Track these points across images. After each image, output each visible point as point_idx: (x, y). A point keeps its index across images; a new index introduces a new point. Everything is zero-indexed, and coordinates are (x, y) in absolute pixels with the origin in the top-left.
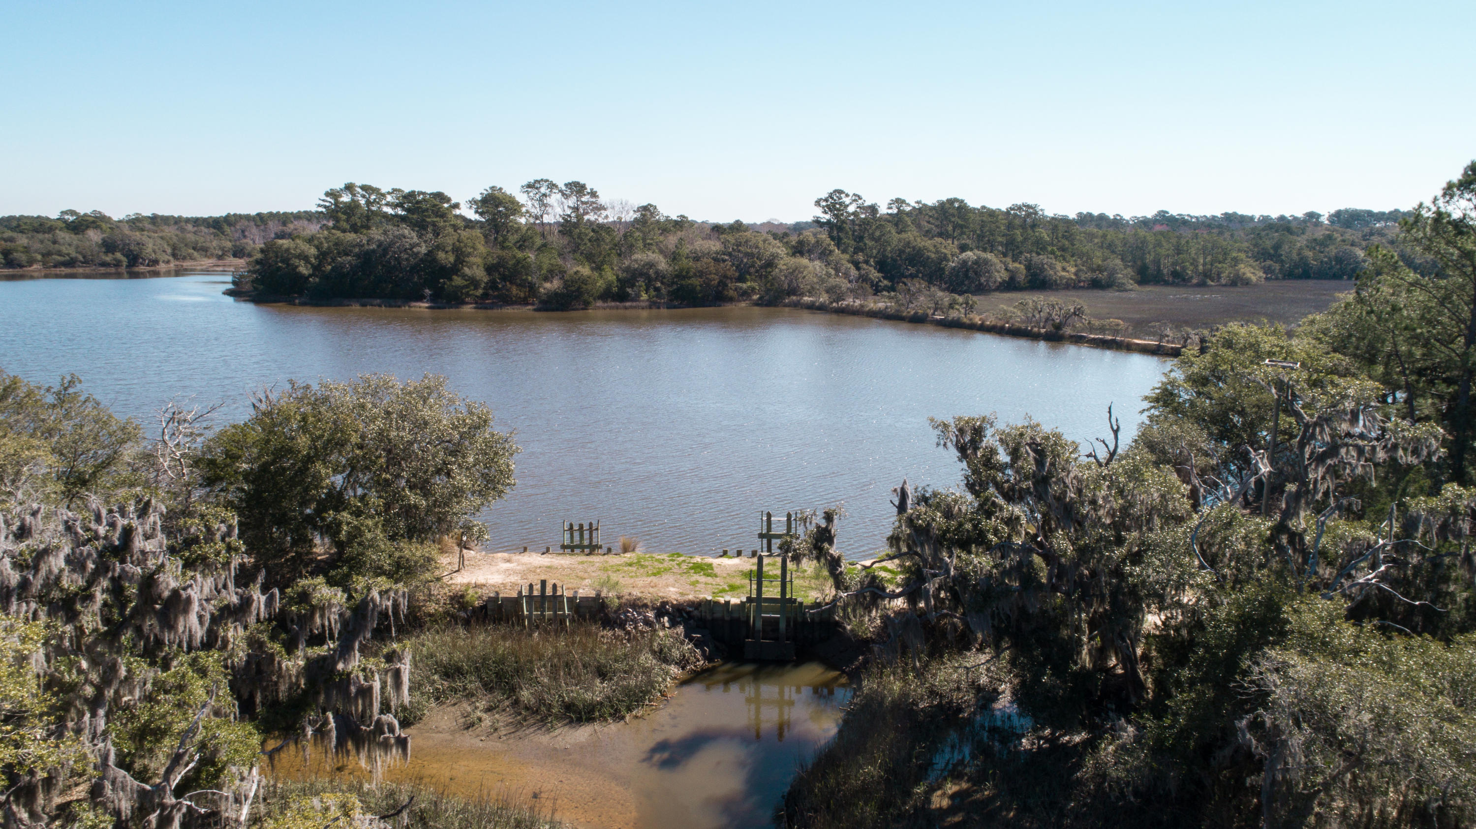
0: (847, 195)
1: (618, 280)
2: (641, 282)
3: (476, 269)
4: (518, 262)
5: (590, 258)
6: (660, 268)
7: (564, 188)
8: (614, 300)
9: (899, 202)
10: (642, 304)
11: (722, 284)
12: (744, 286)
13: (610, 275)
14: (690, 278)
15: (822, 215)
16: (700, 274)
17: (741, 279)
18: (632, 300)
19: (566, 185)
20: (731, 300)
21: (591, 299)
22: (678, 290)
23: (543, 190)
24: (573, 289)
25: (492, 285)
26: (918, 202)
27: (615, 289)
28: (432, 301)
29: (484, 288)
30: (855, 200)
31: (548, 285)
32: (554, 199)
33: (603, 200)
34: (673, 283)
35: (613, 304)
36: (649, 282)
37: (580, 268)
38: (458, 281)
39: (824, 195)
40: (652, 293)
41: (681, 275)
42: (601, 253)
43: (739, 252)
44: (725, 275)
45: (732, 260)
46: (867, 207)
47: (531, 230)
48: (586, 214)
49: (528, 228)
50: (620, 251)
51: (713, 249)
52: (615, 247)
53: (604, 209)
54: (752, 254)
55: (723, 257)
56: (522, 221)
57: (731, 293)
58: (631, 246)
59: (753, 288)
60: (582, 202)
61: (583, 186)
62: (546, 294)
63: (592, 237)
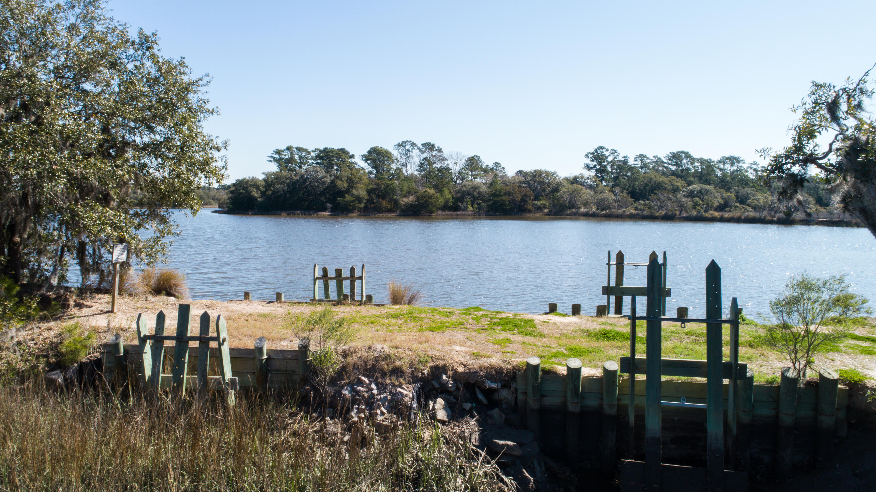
0: (607, 150)
1: (453, 197)
2: (468, 199)
3: (361, 191)
4: (387, 186)
5: (436, 187)
6: (481, 190)
7: (421, 147)
8: (450, 210)
9: (642, 157)
10: (470, 213)
11: (524, 200)
12: (538, 203)
13: (448, 195)
14: (501, 196)
15: (590, 162)
16: (508, 194)
17: (536, 199)
18: (463, 210)
19: (422, 145)
20: (530, 211)
21: (434, 209)
22: (493, 204)
23: (407, 147)
24: (422, 201)
25: (370, 201)
26: (655, 157)
27: (451, 204)
28: (331, 211)
29: (366, 203)
30: (612, 153)
31: (406, 200)
32: (415, 153)
33: (445, 154)
34: (490, 200)
35: (449, 213)
36: (474, 199)
37: (428, 189)
38: (348, 198)
39: (592, 151)
40: (476, 206)
41: (495, 194)
42: (442, 182)
43: (535, 181)
44: (526, 196)
45: (530, 187)
46: (621, 159)
47: (399, 170)
48: (434, 163)
49: (397, 169)
50: (456, 182)
51: (517, 180)
52: (452, 179)
53: (446, 160)
54: (544, 182)
55: (524, 185)
56: (394, 166)
57: (529, 207)
58: (463, 179)
59: (545, 205)
60: (432, 156)
61: (433, 146)
62: (404, 205)
63: (437, 174)
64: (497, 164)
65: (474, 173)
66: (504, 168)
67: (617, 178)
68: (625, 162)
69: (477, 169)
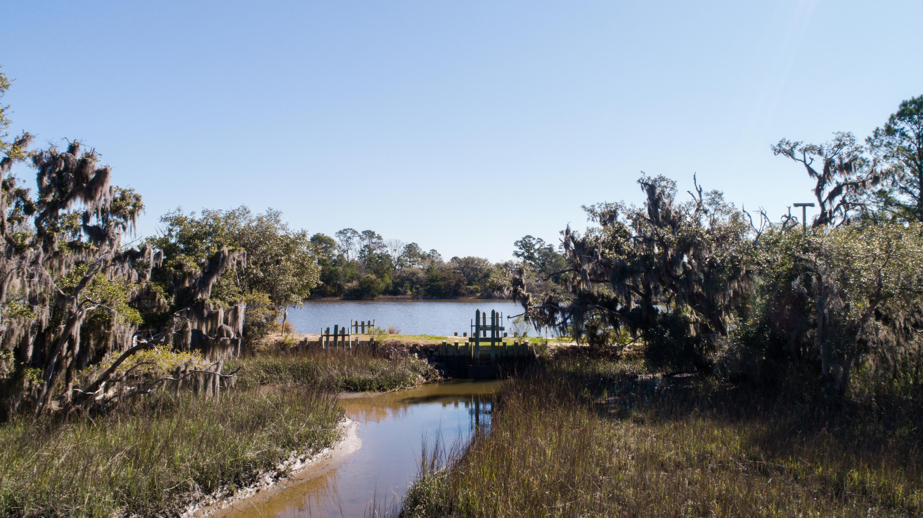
0: (534, 239)
1: (393, 283)
2: (407, 284)
4: (331, 272)
5: (376, 272)
6: (419, 276)
7: (361, 234)
8: (390, 294)
10: (409, 297)
11: (458, 285)
12: (471, 288)
13: (388, 280)
14: (438, 281)
15: (519, 250)
16: (444, 279)
17: (470, 284)
18: (402, 294)
19: (363, 232)
20: (463, 295)
21: (376, 293)
22: (430, 288)
23: (348, 235)
24: (365, 286)
27: (391, 288)
30: (539, 242)
31: (349, 285)
32: (356, 239)
33: (385, 240)
34: (427, 285)
35: (390, 297)
36: (413, 284)
37: (370, 275)
39: (521, 239)
40: (414, 290)
41: (433, 280)
42: (383, 268)
43: (468, 268)
44: (460, 281)
45: (464, 273)
46: (546, 246)
47: (341, 256)
48: (374, 249)
49: (338, 256)
50: (395, 268)
51: (452, 267)
52: (391, 265)
53: (386, 246)
54: (476, 269)
55: (458, 271)
56: (336, 252)
57: (463, 291)
58: (402, 265)
59: (477, 289)
60: (372, 243)
61: (373, 233)
62: (348, 290)
63: (378, 260)
64: (433, 251)
65: (412, 260)
66: (440, 255)
67: (543, 264)
68: (551, 249)
69: (415, 256)
